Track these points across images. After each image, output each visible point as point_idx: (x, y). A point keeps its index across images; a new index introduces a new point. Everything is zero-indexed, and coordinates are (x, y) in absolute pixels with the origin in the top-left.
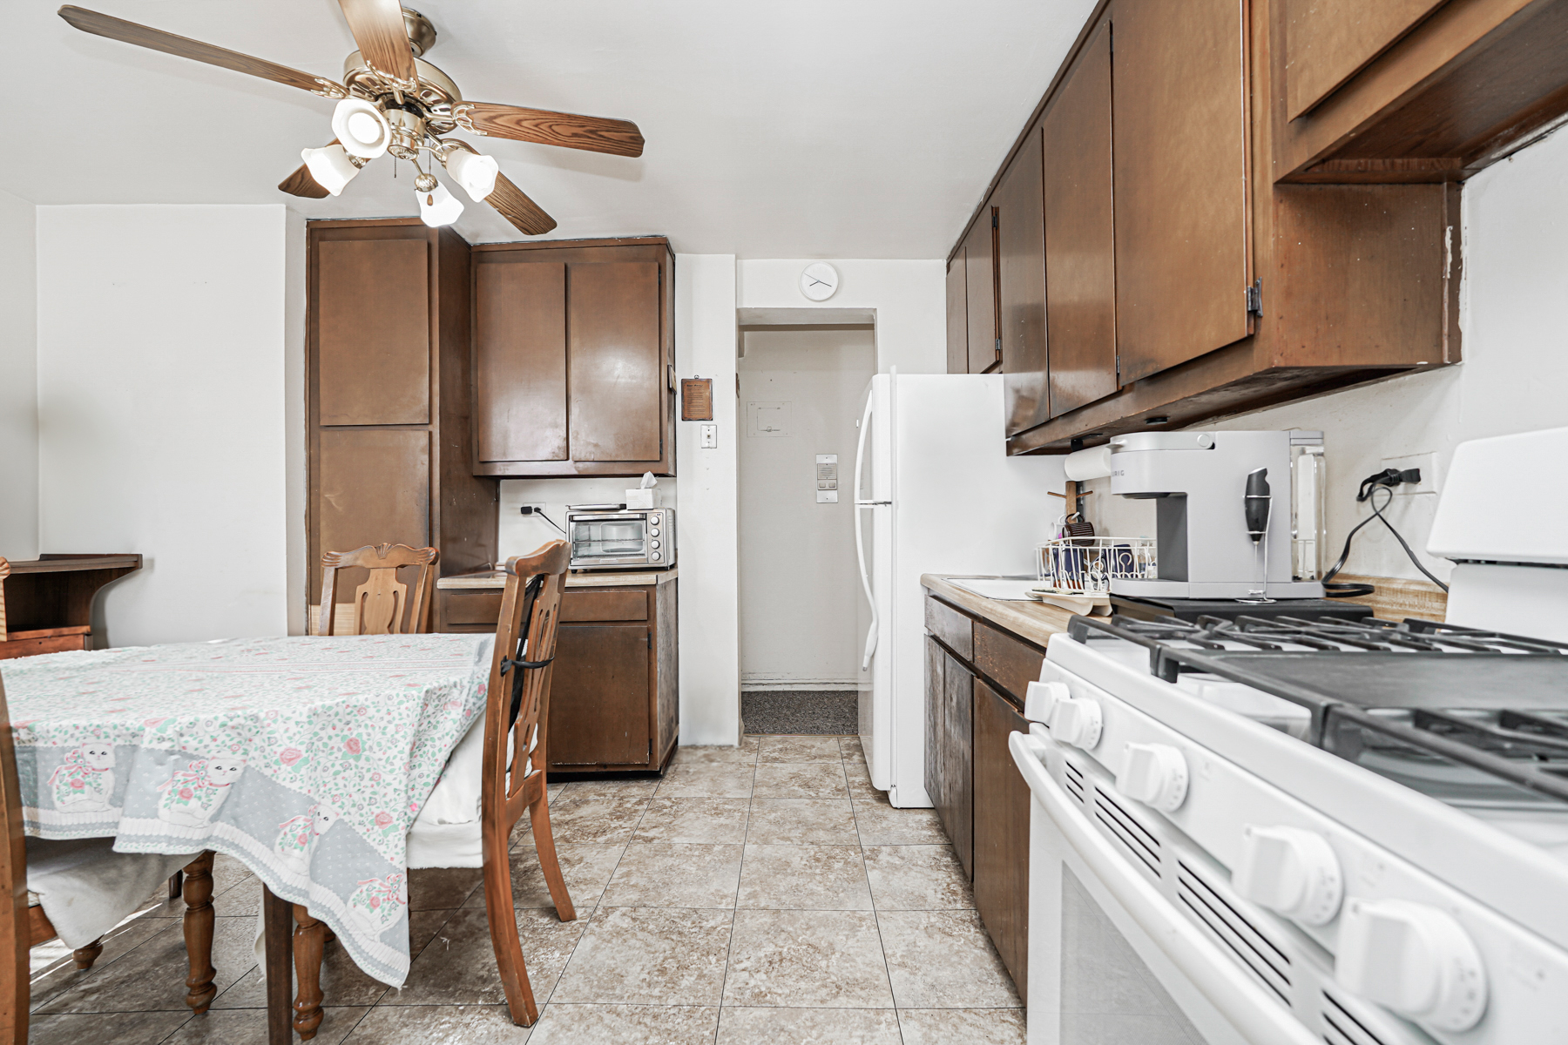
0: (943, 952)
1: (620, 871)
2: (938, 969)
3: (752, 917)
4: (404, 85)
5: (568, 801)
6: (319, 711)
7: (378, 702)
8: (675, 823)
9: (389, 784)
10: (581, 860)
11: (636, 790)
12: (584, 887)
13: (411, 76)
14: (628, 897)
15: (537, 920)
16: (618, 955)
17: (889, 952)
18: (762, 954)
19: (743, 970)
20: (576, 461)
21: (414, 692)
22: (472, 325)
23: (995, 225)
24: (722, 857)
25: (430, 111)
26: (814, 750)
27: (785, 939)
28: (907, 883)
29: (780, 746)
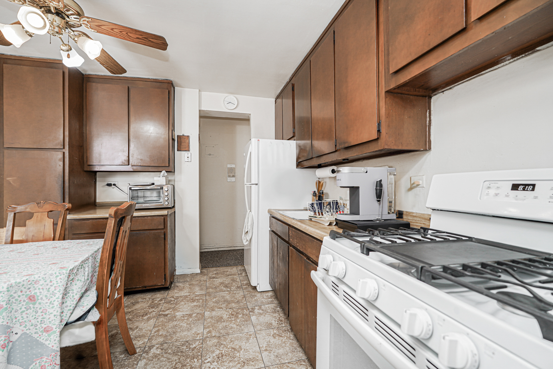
0: (279, 343)
1: (155, 330)
2: (278, 350)
3: (210, 341)
4: (56, 5)
5: (129, 303)
6: (14, 285)
7: (45, 277)
8: (176, 307)
9: (51, 313)
10: (137, 327)
11: (159, 296)
12: (139, 339)
13: (60, 2)
14: (159, 340)
15: (119, 357)
16: (156, 366)
17: (261, 346)
18: (214, 355)
19: (208, 362)
20: (132, 166)
21: (64, 271)
22: (84, 107)
23: (293, 90)
24: (196, 318)
25: (69, 18)
26: (228, 272)
27: (223, 348)
28: (265, 319)
29: (215, 272)
